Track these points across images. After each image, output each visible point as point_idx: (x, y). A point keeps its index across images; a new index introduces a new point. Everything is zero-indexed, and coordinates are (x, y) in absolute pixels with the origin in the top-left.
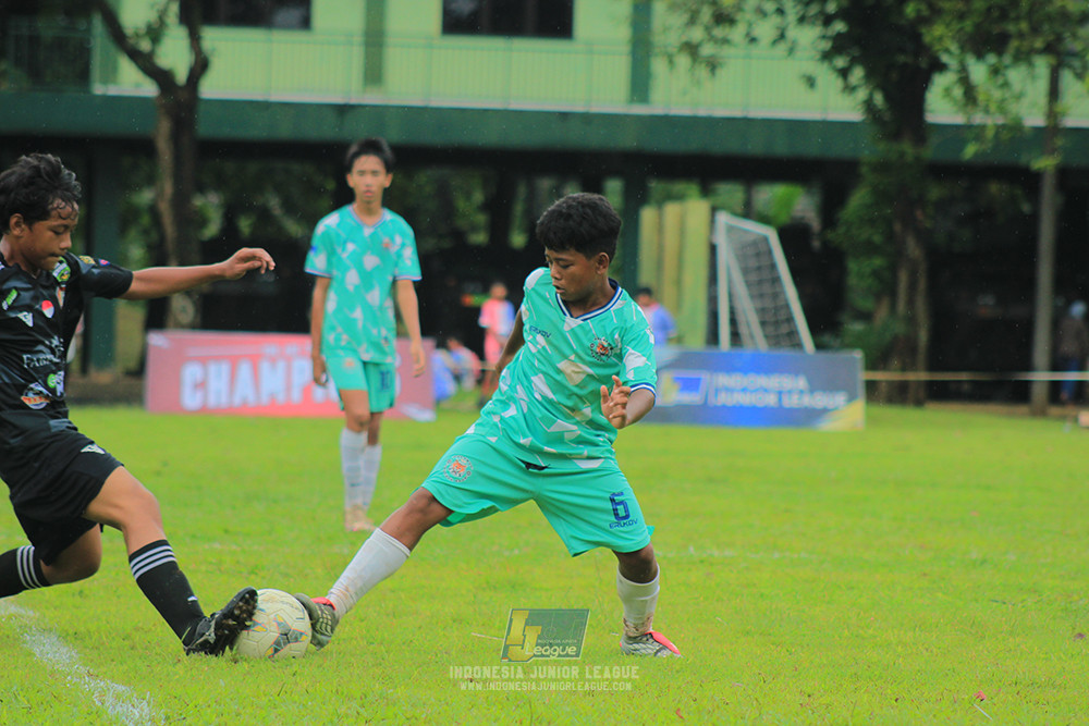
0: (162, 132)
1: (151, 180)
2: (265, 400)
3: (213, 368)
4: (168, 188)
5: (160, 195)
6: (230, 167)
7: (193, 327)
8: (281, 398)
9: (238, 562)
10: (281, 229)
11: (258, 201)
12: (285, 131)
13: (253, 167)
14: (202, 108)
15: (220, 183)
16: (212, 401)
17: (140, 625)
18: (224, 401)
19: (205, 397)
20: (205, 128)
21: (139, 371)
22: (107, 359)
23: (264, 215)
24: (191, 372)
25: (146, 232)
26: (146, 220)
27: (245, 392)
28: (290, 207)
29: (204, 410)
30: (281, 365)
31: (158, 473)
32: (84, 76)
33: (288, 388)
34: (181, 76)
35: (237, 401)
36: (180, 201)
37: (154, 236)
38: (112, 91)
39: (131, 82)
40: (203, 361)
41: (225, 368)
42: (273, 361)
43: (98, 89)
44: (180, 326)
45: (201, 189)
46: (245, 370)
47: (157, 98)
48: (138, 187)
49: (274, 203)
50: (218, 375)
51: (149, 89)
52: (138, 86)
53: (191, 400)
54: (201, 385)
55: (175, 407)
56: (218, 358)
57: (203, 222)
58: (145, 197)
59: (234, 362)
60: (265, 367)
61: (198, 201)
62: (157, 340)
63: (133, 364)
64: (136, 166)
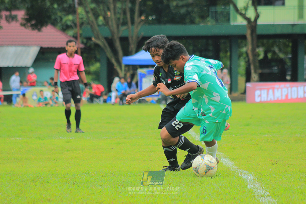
0: (248, 34)
1: (246, 45)
2: (276, 99)
3: (263, 91)
4: (250, 47)
5: (248, 49)
6: (265, 41)
7: (257, 81)
8: (280, 98)
9: (272, 139)
10: (278, 56)
11: (272, 49)
12: (279, 31)
13: (271, 41)
14: (258, 27)
15: (263, 45)
16: (263, 100)
17: (249, 156)
18: (266, 99)
19: (261, 99)
20: (259, 31)
21: (245, 93)
22: (236, 90)
23: (274, 53)
24: (257, 93)
25: (245, 58)
26: (245, 55)
27: (271, 97)
28: (280, 50)
29: (261, 102)
30: (280, 90)
31: (251, 118)
32: (228, 20)
33: (282, 95)
34: (253, 19)
35: (269, 99)
36: (253, 50)
37: (247, 59)
38: (236, 24)
39: (240, 21)
40: (261, 89)
41: (266, 91)
42: (278, 89)
43: (232, 23)
44: (254, 81)
45: (258, 47)
46: (271, 91)
47: (247, 25)
48: (242, 47)
49: (276, 49)
50: (264, 93)
51: (245, 23)
52: (242, 22)
53: (258, 99)
54: (260, 96)
55: (254, 101)
56: (264, 89)
57: (259, 55)
58: (244, 50)
59: (268, 89)
60: (276, 90)
61: (257, 50)
62: (249, 85)
63: (243, 91)
64: (242, 42)
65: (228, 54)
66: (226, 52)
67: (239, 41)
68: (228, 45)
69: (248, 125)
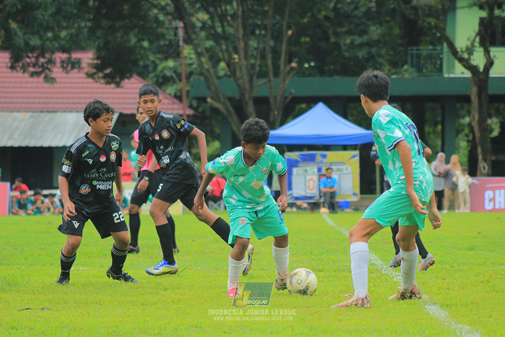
0: (473, 92)
1: (469, 113)
3: (497, 192)
4: (476, 116)
5: (473, 119)
6: (502, 105)
7: (488, 175)
14: (490, 81)
15: (498, 114)
16: (498, 206)
18: (502, 206)
19: (494, 205)
20: (492, 90)
24: (488, 194)
25: (467, 135)
26: (467, 130)
29: (494, 210)
32: (440, 70)
34: (481, 68)
36: (482, 122)
37: (471, 138)
38: (452, 76)
39: (460, 71)
40: (493, 189)
41: (502, 192)
43: (446, 75)
44: (482, 175)
45: (490, 116)
47: (471, 78)
48: (463, 117)
50: (500, 195)
51: (468, 74)
52: (462, 73)
53: (488, 206)
54: (493, 200)
55: (482, 209)
56: (499, 188)
57: (491, 130)
58: (467, 120)
61: (489, 121)
64: (462, 107)
65: (440, 127)
66: (436, 124)
67: (459, 105)
68: (440, 112)
69: (472, 249)
